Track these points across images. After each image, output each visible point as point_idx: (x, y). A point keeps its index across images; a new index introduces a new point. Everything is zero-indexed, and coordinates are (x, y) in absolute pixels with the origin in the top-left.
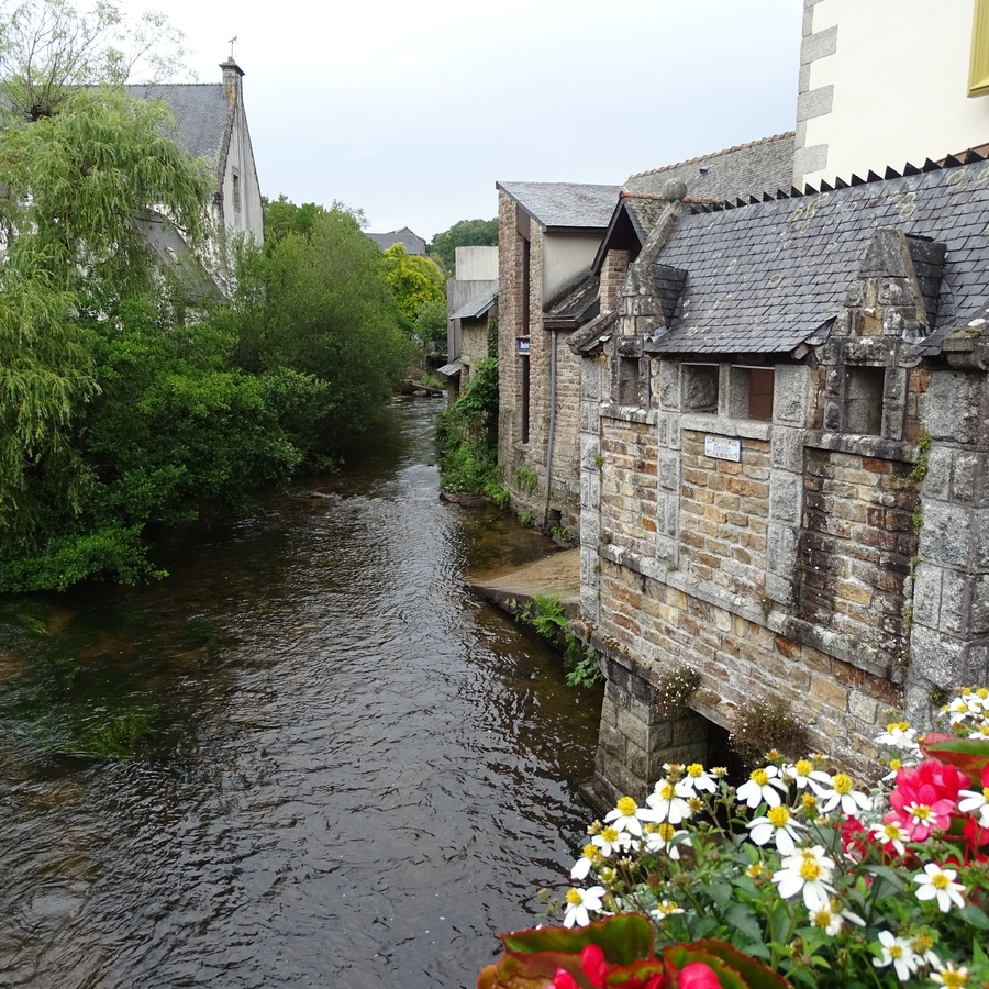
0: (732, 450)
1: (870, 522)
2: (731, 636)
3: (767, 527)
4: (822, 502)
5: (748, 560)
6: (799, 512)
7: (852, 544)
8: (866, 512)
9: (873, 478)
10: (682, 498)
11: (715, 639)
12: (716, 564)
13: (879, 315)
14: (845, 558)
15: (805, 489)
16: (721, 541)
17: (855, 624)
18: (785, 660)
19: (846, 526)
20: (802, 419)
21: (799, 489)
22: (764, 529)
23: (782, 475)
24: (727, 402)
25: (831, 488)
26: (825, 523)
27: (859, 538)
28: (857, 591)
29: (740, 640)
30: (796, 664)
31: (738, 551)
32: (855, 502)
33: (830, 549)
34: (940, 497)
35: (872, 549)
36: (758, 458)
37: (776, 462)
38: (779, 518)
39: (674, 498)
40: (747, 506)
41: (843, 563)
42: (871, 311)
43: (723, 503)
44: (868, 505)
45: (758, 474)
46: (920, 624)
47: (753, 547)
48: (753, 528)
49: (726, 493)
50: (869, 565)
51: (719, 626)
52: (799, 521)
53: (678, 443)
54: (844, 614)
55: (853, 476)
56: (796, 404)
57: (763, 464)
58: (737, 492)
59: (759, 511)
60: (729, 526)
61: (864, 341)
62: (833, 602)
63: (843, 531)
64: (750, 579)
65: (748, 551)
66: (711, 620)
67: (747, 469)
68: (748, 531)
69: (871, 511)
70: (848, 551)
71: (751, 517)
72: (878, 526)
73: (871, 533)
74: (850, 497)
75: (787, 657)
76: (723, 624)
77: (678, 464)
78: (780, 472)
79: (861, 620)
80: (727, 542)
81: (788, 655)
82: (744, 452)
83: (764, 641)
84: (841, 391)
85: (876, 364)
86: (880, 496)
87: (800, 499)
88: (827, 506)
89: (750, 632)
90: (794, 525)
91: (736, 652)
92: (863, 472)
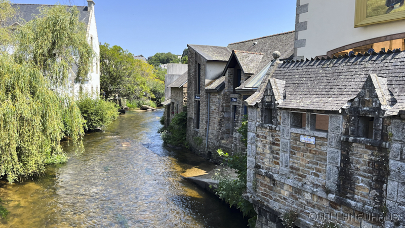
0: (312, 141)
1: (369, 166)
2: (311, 201)
3: (326, 166)
4: (349, 159)
5: (318, 176)
6: (340, 161)
7: (361, 173)
8: (367, 163)
9: (370, 152)
10: (291, 155)
11: (305, 202)
12: (305, 177)
13: (371, 100)
14: (359, 177)
15: (342, 154)
16: (307, 170)
17: (363, 199)
18: (334, 210)
19: (358, 167)
20: (341, 132)
21: (339, 154)
22: (325, 166)
23: (333, 149)
24: (309, 125)
25: (353, 154)
26: (350, 165)
27: (364, 171)
28: (364, 188)
29: (315, 203)
30: (339, 212)
31: (314, 173)
32: (362, 159)
33: (352, 174)
34: (397, 159)
35: (369, 174)
36: (322, 143)
37: (330, 145)
38: (331, 163)
39: (287, 155)
40: (317, 159)
41: (358, 179)
42: (368, 99)
43: (308, 157)
44: (368, 160)
45: (322, 148)
46: (390, 200)
47: (320, 172)
48: (320, 166)
49: (308, 154)
50: (368, 180)
51: (306, 198)
52: (339, 164)
53: (289, 137)
54: (358, 195)
55: (362, 151)
56: (338, 127)
57: (324, 145)
58: (313, 154)
59: (322, 160)
60: (310, 165)
61: (365, 108)
62: (354, 191)
63: (358, 168)
64: (319, 182)
65: (318, 173)
66: (303, 196)
67: (318, 147)
68: (318, 167)
69: (369, 163)
70: (360, 175)
71: (319, 162)
72: (372, 167)
73: (369, 169)
74: (360, 157)
75: (335, 209)
76: (308, 197)
77: (289, 144)
78: (331, 148)
79: (366, 198)
80: (309, 170)
81: (336, 209)
82: (316, 141)
83: (326, 204)
84: (356, 124)
85: (370, 116)
86: (373, 158)
87: (340, 157)
88: (351, 160)
89: (319, 200)
90: (338, 166)
91: (313, 207)
92: (365, 150)
